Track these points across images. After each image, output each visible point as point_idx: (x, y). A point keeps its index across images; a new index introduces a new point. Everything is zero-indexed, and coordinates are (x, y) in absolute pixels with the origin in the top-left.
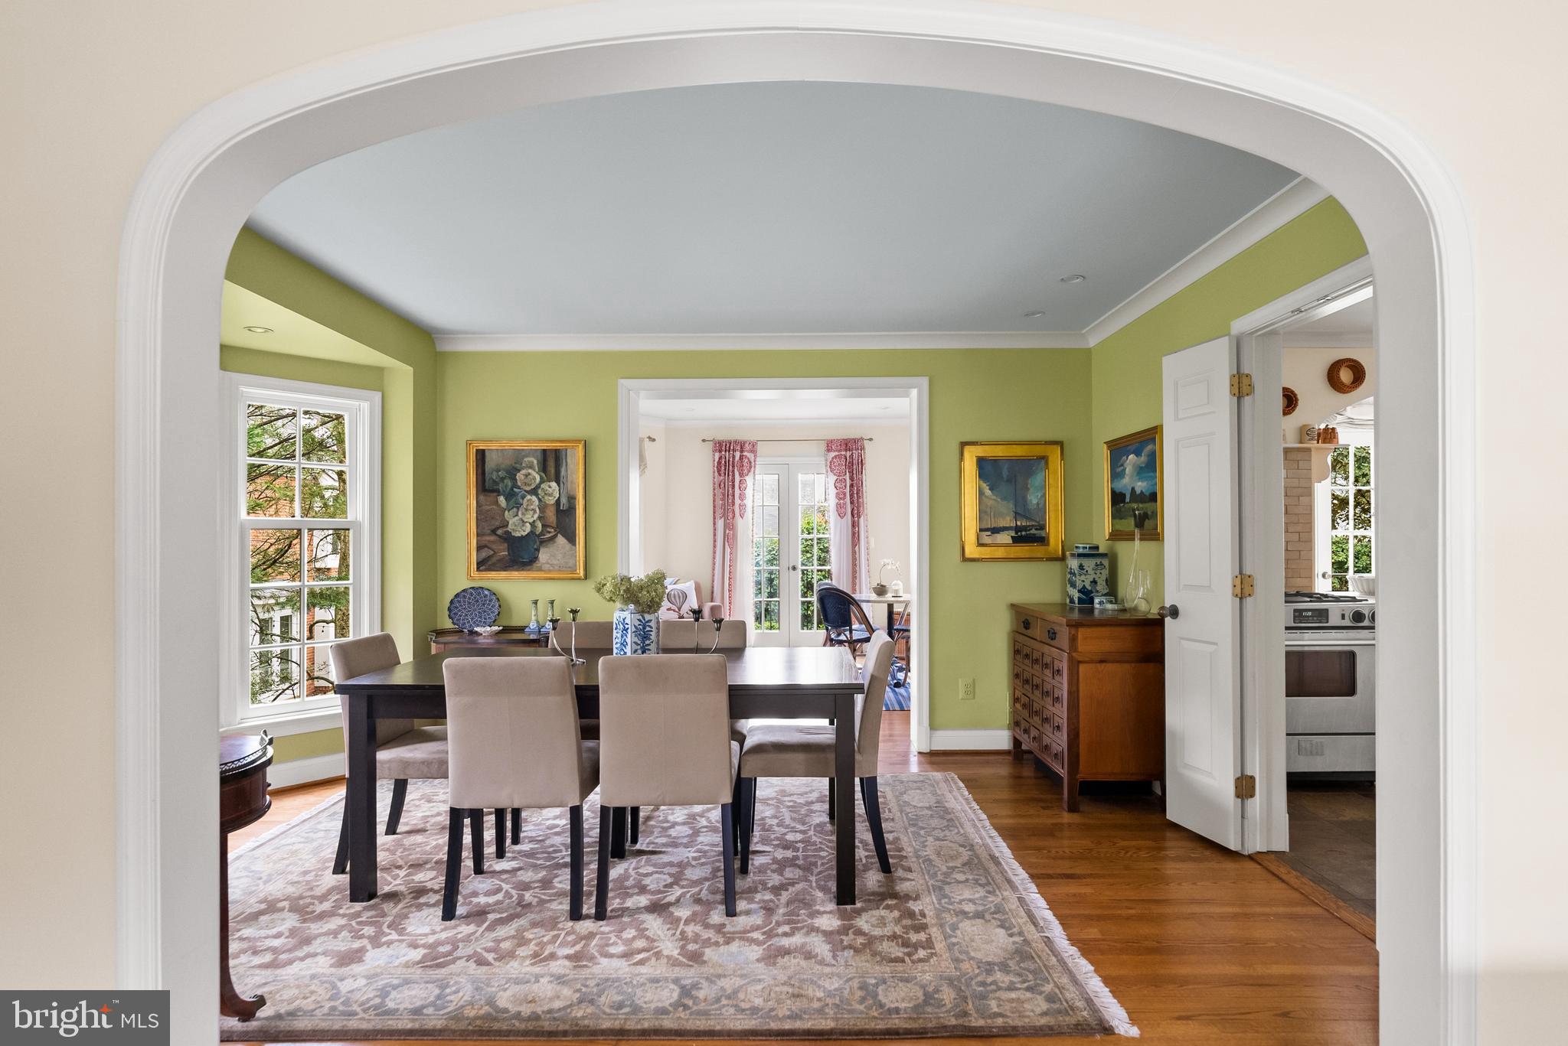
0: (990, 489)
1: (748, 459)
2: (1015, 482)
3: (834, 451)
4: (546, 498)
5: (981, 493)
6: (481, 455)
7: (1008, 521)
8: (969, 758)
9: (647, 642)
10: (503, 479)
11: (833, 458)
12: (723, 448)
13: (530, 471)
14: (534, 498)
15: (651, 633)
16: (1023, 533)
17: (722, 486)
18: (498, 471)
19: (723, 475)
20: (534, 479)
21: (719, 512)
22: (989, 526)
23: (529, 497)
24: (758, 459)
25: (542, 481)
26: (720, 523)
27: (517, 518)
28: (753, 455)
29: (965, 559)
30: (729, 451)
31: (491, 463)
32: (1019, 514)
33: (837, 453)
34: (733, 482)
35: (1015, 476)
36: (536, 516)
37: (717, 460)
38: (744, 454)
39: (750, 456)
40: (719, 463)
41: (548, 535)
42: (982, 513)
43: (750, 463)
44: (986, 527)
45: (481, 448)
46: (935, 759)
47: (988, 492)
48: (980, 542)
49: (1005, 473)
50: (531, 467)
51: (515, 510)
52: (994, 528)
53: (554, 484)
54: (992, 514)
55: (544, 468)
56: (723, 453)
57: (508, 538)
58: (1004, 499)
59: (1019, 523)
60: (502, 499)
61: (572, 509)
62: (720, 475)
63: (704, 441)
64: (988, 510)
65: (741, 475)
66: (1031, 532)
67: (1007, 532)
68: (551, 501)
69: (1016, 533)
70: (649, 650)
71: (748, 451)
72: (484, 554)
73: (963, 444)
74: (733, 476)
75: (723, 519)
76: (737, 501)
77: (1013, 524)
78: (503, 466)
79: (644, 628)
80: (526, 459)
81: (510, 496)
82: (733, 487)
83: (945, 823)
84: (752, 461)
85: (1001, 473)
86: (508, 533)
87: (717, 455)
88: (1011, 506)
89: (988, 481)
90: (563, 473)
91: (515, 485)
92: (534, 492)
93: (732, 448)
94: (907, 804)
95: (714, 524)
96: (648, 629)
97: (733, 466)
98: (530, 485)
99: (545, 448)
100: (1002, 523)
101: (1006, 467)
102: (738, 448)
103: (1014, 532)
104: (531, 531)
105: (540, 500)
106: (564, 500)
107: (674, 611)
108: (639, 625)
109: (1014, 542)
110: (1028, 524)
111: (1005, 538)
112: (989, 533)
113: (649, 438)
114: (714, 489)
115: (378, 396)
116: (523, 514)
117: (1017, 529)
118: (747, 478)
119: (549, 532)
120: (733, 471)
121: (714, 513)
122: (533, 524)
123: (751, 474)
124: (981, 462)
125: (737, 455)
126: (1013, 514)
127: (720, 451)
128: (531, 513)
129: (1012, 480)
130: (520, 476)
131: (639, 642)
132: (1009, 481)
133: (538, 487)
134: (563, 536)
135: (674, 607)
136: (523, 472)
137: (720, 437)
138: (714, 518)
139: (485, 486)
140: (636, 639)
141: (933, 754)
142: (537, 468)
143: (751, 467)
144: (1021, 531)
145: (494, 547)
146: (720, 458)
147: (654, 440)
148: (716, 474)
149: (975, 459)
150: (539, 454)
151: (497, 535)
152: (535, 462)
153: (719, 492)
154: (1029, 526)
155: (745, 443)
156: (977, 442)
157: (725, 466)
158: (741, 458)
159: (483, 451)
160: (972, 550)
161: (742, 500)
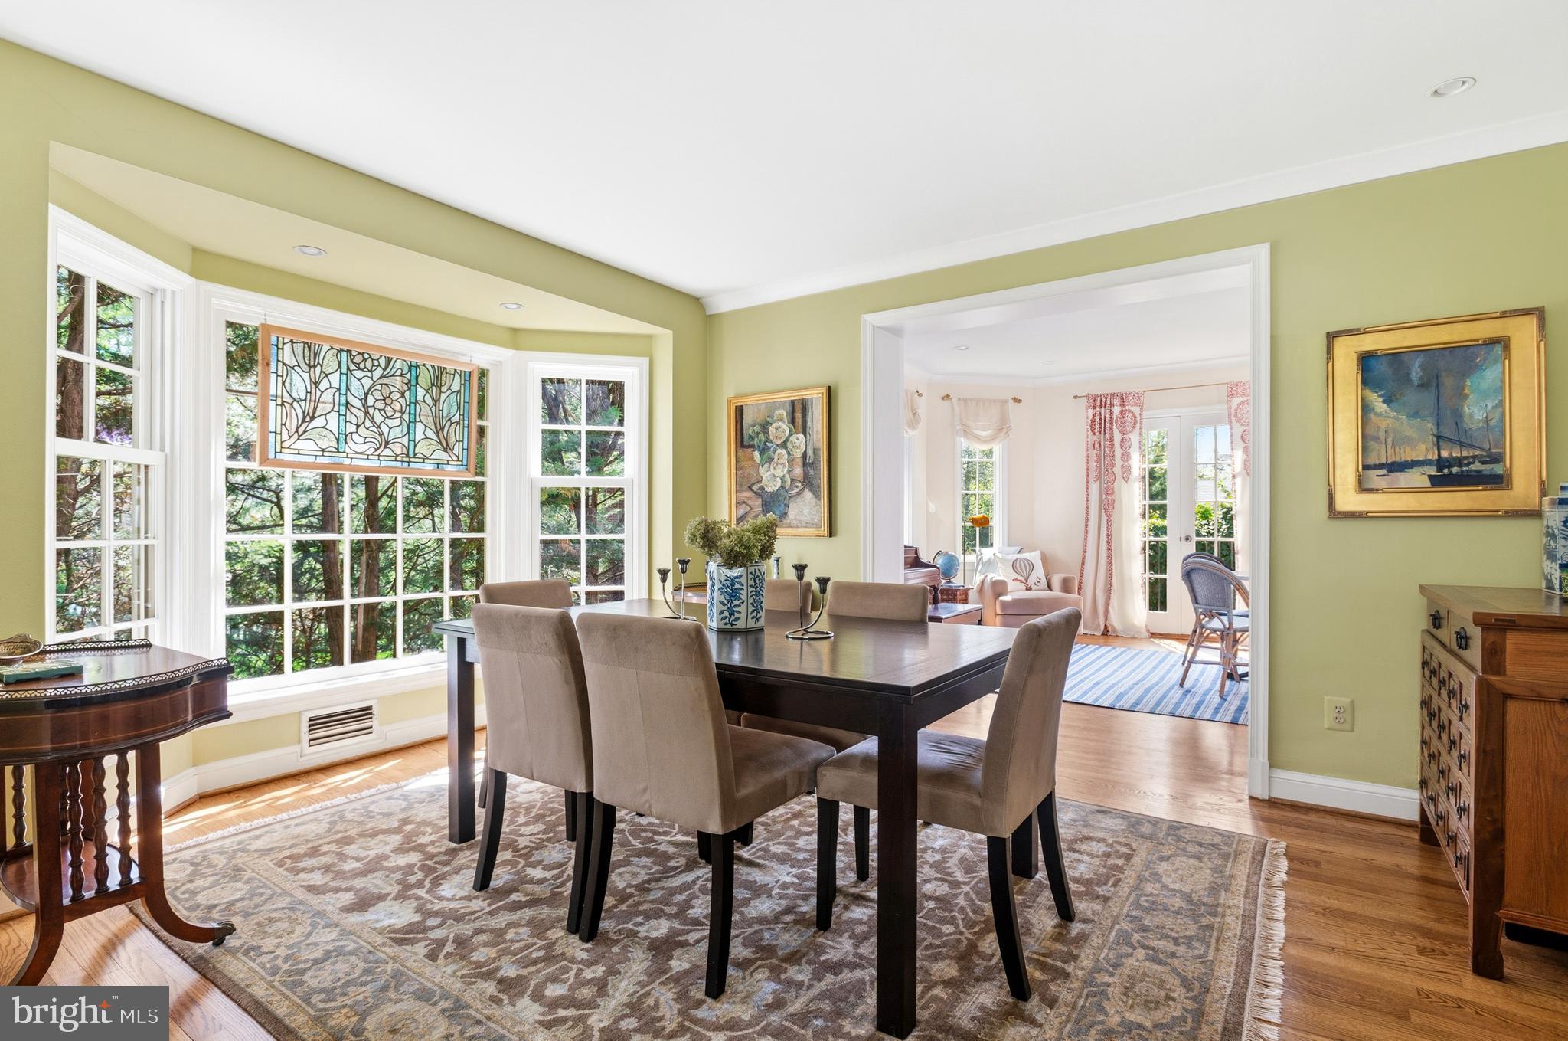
0: (1384, 402)
1: (1133, 413)
2: (1438, 385)
3: (1241, 396)
4: (794, 450)
5: (1366, 409)
6: (740, 410)
7: (1424, 450)
8: (1329, 821)
9: (736, 602)
10: (757, 434)
11: (1239, 405)
12: (1098, 404)
13: (781, 424)
14: (784, 452)
15: (741, 591)
16: (1455, 470)
17: (1097, 446)
18: (753, 426)
19: (1097, 433)
20: (784, 432)
21: (1093, 475)
22: (1384, 461)
23: (779, 451)
24: (1144, 413)
25: (791, 434)
26: (1094, 488)
27: (769, 473)
28: (1138, 408)
29: (1334, 513)
30: (1105, 407)
31: (748, 420)
32: (1445, 438)
33: (1242, 399)
34: (1111, 440)
35: (1437, 377)
36: (786, 469)
37: (1090, 417)
38: (1127, 408)
39: (1136, 410)
40: (1093, 421)
41: (797, 490)
42: (1366, 440)
43: (1135, 417)
44: (1377, 462)
45: (740, 404)
46: (1277, 814)
47: (1380, 406)
48: (1366, 486)
49: (1416, 373)
50: (781, 420)
51: (767, 465)
52: (1393, 464)
53: (801, 436)
54: (1389, 440)
55: (793, 421)
56: (1098, 409)
57: (760, 493)
58: (1415, 415)
59: (1445, 454)
60: (756, 454)
61: (816, 460)
62: (1094, 434)
63: (1076, 397)
64: (1382, 434)
65: (1123, 432)
66: (1473, 467)
67: (1420, 469)
68: (798, 453)
69: (1440, 470)
70: (739, 612)
71: (1132, 405)
72: (741, 512)
73: (1331, 337)
74: (1112, 434)
75: (1098, 482)
76: (1118, 462)
77: (1433, 455)
78: (758, 421)
79: (732, 585)
80: (777, 412)
81: (763, 451)
82: (1112, 446)
83: (1192, 929)
84: (1137, 415)
85: (1408, 374)
86: (762, 488)
87: (1091, 412)
88: (1430, 426)
89: (1381, 390)
90: (809, 424)
91: (768, 440)
92: (784, 445)
93: (1108, 402)
94: (1157, 877)
95: (1087, 488)
96: (737, 586)
97: (1111, 423)
98: (780, 438)
99: (793, 398)
100: (1408, 455)
101: (1417, 364)
102: (1117, 401)
103: (1435, 468)
104: (782, 487)
105: (789, 454)
106: (810, 453)
107: (1021, 581)
108: (726, 580)
109: (1433, 485)
110: (1465, 454)
111: (1418, 478)
112: (1383, 472)
113: (1015, 399)
114: (1087, 450)
115: (645, 361)
116: (774, 468)
117: (1441, 463)
118: (1131, 435)
119: (797, 487)
120: (1111, 429)
121: (1087, 476)
122: (783, 479)
123: (1137, 430)
124: (1366, 360)
125: (1117, 410)
126: (1431, 439)
127: (1094, 407)
128: (781, 467)
129: (1431, 382)
130: (772, 430)
131: (726, 602)
132: (1423, 386)
133: (787, 439)
134: (810, 490)
135: (1020, 578)
136: (775, 425)
137: (1095, 391)
138: (1087, 482)
139: (742, 441)
140: (722, 598)
141: (1273, 803)
142: (786, 420)
143: (1135, 423)
144: (1450, 467)
145: (750, 503)
146: (1095, 415)
147: (1020, 401)
148: (1090, 433)
149: (1355, 357)
150: (788, 407)
151: (752, 491)
152: (785, 414)
153: (1093, 453)
154: (1466, 458)
155: (1128, 395)
156: (1359, 330)
157: (1101, 424)
158: (1122, 413)
159: (742, 406)
160: (1349, 499)
161: (1126, 461)
